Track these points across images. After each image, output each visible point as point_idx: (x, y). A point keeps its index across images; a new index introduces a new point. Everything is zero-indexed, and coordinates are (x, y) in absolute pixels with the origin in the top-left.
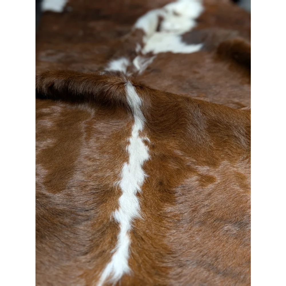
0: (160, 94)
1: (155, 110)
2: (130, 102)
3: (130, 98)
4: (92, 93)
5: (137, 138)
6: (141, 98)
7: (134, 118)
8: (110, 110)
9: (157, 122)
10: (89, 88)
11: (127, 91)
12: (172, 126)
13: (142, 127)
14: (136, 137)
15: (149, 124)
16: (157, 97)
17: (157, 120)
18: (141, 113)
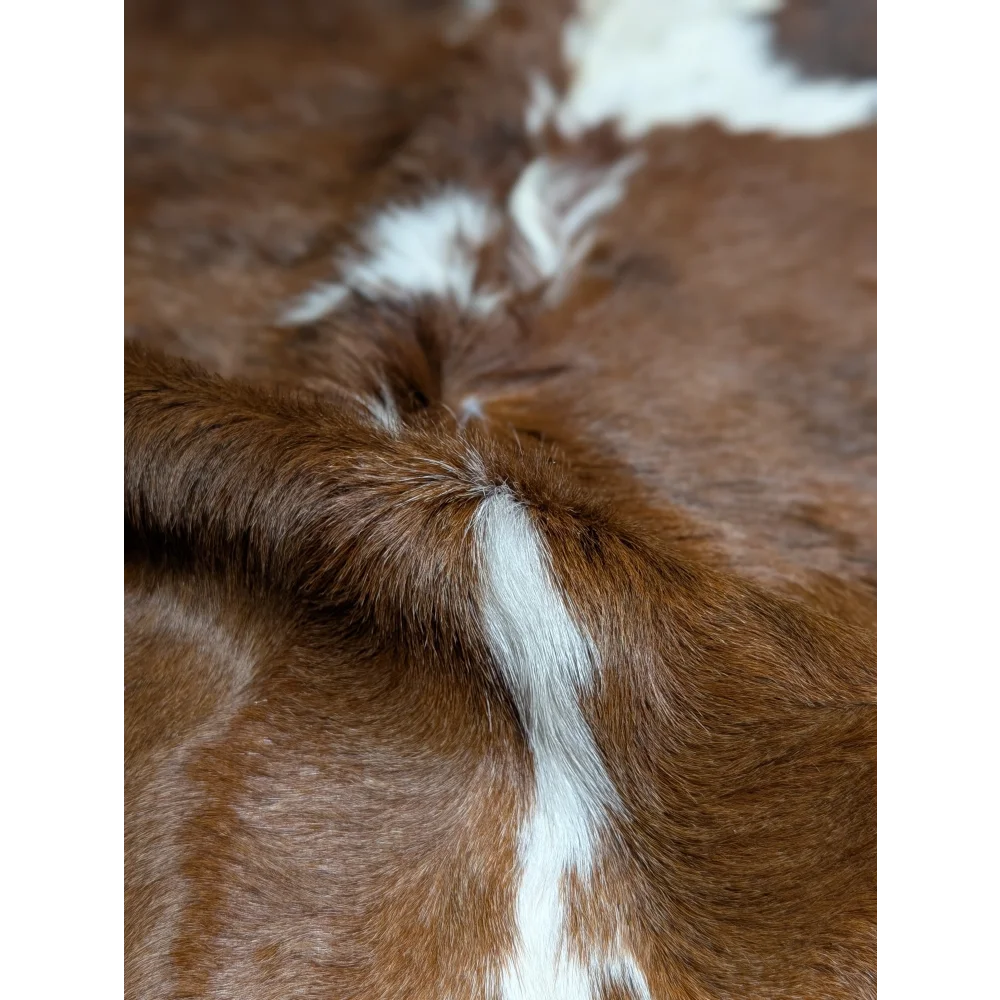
0: (732, 620)
1: (692, 747)
2: (506, 649)
3: (506, 618)
4: (244, 537)
5: (558, 956)
6: (589, 637)
7: (530, 755)
8: (364, 660)
9: (705, 835)
10: (226, 498)
11: (485, 566)
12: (814, 889)
13: (586, 847)
14: (551, 953)
15: (640, 836)
16: (708, 648)
17: (707, 821)
18: (581, 739)
